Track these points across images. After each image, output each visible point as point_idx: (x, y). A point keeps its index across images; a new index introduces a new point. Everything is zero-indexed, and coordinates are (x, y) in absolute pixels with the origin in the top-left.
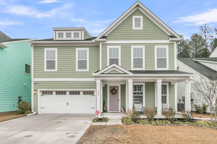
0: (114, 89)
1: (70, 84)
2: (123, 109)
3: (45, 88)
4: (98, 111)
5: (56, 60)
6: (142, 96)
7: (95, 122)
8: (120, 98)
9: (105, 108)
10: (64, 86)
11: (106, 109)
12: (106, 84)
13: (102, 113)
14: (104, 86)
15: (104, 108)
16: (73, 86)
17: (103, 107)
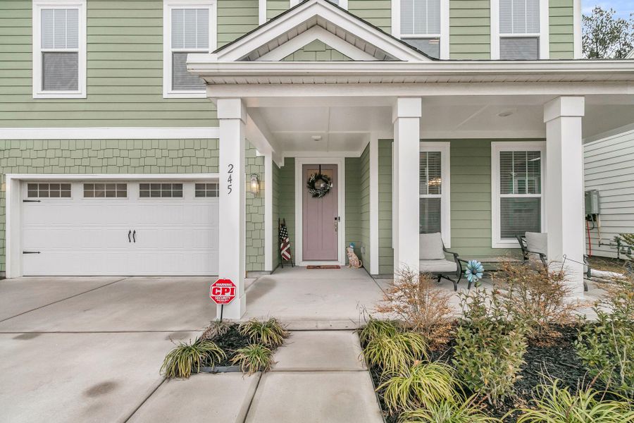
0: (319, 177)
1: (136, 154)
2: (354, 254)
3: (37, 169)
4: (228, 281)
5: (82, 50)
6: (439, 200)
7: (177, 374)
8: (341, 212)
9: (286, 249)
10: (113, 162)
11: (289, 253)
12: (290, 155)
13: (272, 273)
14: (281, 164)
15: (284, 252)
16: (153, 161)
17: (280, 244)
